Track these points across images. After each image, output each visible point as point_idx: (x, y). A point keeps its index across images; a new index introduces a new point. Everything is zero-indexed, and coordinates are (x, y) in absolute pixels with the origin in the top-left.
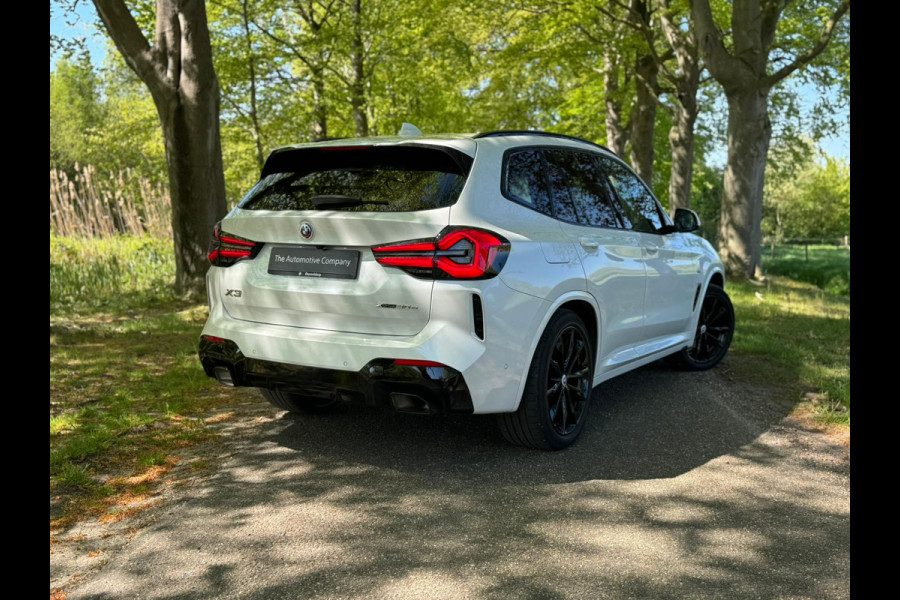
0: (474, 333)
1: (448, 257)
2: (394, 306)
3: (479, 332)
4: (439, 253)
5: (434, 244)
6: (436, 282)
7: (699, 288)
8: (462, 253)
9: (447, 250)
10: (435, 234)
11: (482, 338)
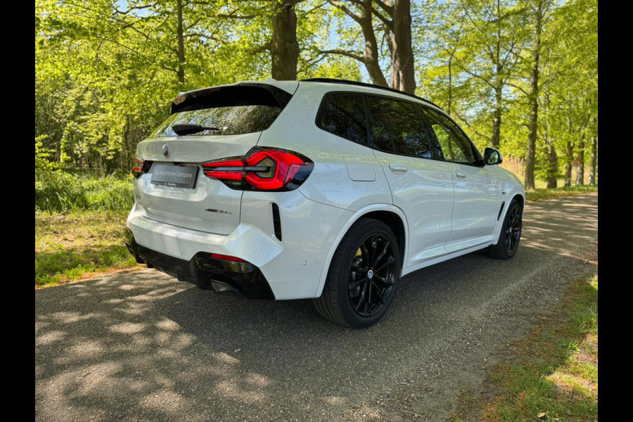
0: (274, 235)
1: (255, 172)
2: (215, 211)
3: (279, 236)
4: (248, 168)
5: (244, 161)
6: (245, 192)
7: (503, 205)
8: (264, 169)
9: (254, 166)
10: (244, 152)
11: (280, 239)
